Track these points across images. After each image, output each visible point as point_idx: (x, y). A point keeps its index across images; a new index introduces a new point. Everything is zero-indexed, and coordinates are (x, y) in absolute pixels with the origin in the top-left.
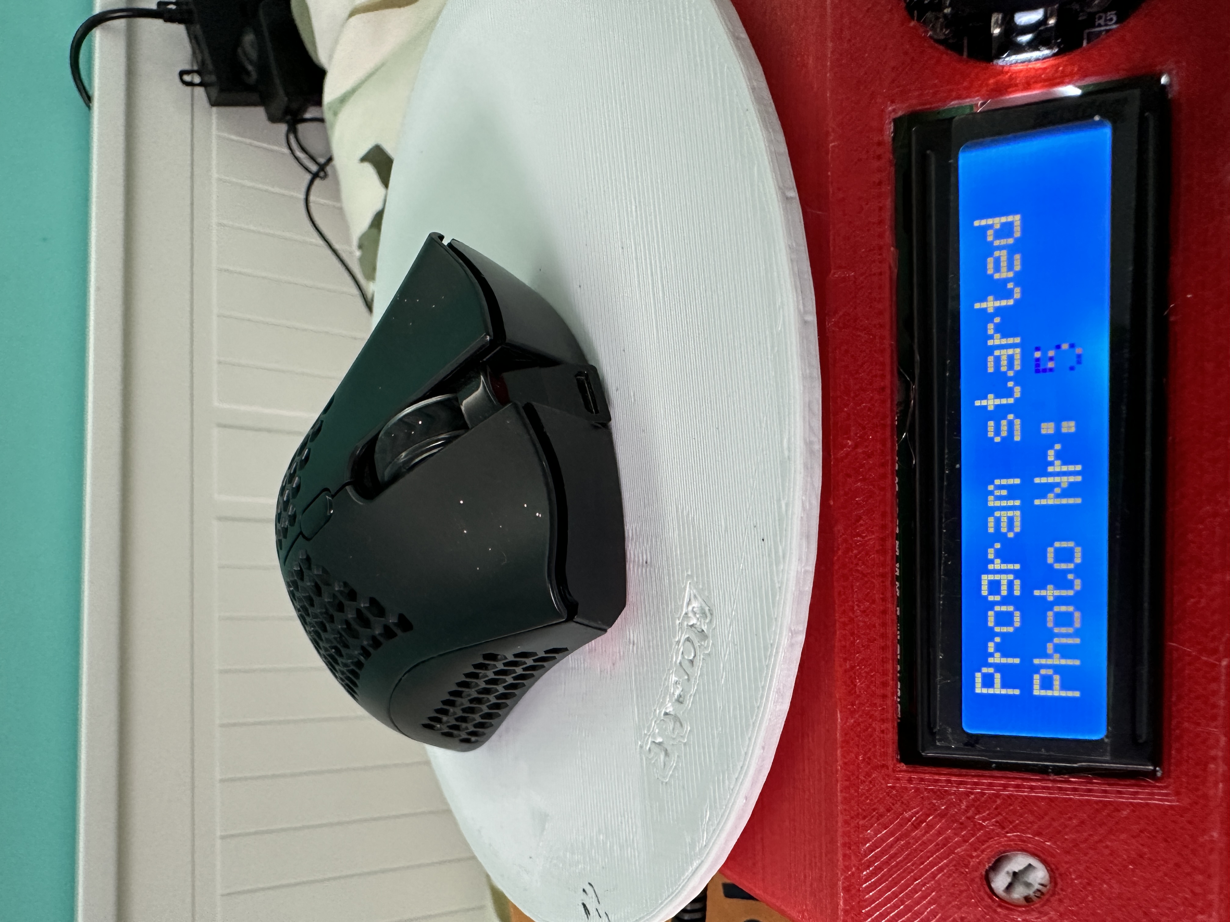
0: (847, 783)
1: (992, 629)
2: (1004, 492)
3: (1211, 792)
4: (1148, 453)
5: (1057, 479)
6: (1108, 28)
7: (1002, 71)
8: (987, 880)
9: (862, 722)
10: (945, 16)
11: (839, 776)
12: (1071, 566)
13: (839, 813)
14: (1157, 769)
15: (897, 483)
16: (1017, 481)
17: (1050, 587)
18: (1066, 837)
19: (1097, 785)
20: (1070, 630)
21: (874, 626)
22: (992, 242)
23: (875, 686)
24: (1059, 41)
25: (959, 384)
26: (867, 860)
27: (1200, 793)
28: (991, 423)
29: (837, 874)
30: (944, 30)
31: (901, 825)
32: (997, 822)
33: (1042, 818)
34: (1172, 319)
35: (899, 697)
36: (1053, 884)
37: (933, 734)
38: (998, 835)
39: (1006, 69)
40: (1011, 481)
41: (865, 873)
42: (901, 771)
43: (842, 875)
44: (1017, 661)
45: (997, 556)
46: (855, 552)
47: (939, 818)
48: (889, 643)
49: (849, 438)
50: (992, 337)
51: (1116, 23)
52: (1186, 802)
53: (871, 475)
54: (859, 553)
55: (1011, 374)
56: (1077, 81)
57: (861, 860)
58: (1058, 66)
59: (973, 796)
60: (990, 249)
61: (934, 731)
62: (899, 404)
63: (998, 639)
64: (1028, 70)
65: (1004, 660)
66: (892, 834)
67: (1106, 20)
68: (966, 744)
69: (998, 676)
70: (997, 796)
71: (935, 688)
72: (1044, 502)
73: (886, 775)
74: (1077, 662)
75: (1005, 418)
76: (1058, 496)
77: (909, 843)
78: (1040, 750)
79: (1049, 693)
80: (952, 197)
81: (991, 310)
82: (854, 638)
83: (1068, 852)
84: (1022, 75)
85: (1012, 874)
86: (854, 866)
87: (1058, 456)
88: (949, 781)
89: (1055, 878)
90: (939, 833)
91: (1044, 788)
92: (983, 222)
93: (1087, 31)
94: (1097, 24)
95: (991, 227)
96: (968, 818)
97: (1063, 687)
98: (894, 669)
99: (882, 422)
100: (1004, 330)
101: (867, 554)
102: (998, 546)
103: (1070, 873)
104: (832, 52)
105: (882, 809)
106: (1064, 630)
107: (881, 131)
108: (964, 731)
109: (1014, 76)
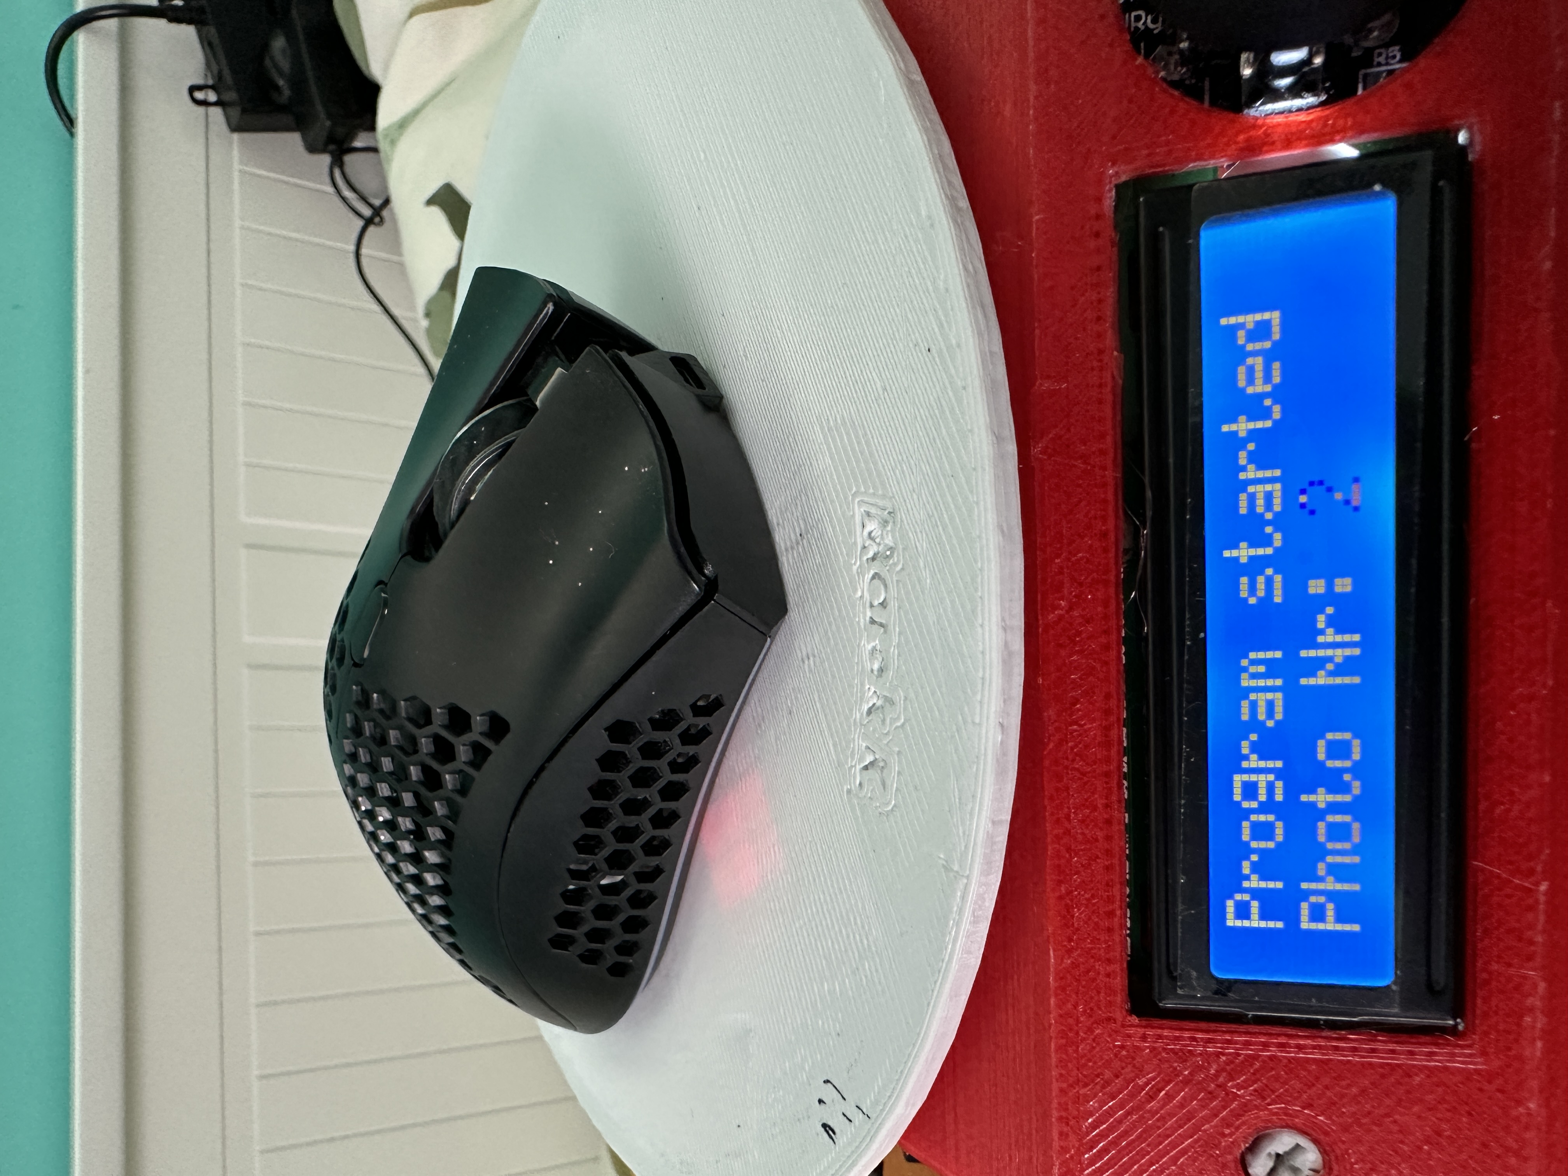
0: (1064, 1041)
1: (1247, 844)
2: (1262, 669)
3: (1527, 1053)
4: (1445, 620)
5: (1329, 652)
6: (1390, 68)
7: (1254, 125)
8: (1243, 1164)
9: (1083, 964)
10: (1181, 52)
11: (1053, 1032)
12: (1348, 764)
13: (1054, 1080)
14: (1459, 1020)
15: (1124, 654)
16: (1278, 654)
17: (1321, 790)
18: (1344, 1110)
19: (1382, 1044)
20: (1347, 846)
21: (1097, 840)
22: (1244, 346)
23: (1098, 917)
24: (1327, 85)
25: (1203, 528)
26: (1090, 1139)
27: (1513, 1052)
28: (1244, 580)
29: (1052, 1157)
30: (1179, 68)
31: (1132, 1096)
32: (1255, 1090)
33: (1311, 1086)
34: (1474, 445)
35: (1129, 929)
36: (1327, 1170)
37: (1174, 979)
38: (1256, 1107)
39: (1260, 122)
40: (1270, 655)
41: (1086, 1156)
42: (1132, 1026)
43: (1057, 1158)
44: (1279, 885)
45: (1253, 751)
46: (1070, 744)
47: (1181, 1085)
48: (1116, 861)
49: (1062, 599)
50: (1244, 469)
51: (1400, 61)
52: (1496, 1063)
53: (1090, 646)
54: (1076, 746)
55: (1269, 516)
56: (1351, 137)
57: (1080, 1140)
58: (1327, 118)
59: (1224, 1058)
60: (1242, 355)
61: (1175, 974)
62: (1126, 551)
63: (1254, 858)
64: (1288, 125)
65: (1263, 884)
66: (1121, 1106)
67: (1387, 58)
68: (1217, 992)
69: (1255, 904)
70: (1255, 1057)
71: (1176, 920)
72: (1312, 681)
73: (1113, 1031)
74: (1357, 887)
75: (1262, 573)
76: (1331, 674)
77: (1144, 1118)
78: (1310, 1000)
79: (1321, 926)
80: (1192, 288)
81: (1243, 434)
82: (1070, 855)
83: (1346, 1129)
84: (1280, 130)
85: (1274, 1158)
86: (1073, 1147)
87: (1331, 622)
88: (1194, 1039)
89: (1330, 1161)
90: (1182, 1106)
91: (1314, 1047)
92: (1233, 320)
93: (1362, 72)
94: (1375, 63)
95: (1242, 326)
96: (1219, 1086)
97: (1339, 919)
98: (1122, 894)
99: (1104, 577)
100: (1260, 460)
101: (1087, 747)
102: (1254, 737)
103: (1349, 1155)
104: (1036, 98)
105: (1108, 1074)
106: (1339, 846)
107: (1099, 200)
108: (1213, 977)
109: (1269, 131)
